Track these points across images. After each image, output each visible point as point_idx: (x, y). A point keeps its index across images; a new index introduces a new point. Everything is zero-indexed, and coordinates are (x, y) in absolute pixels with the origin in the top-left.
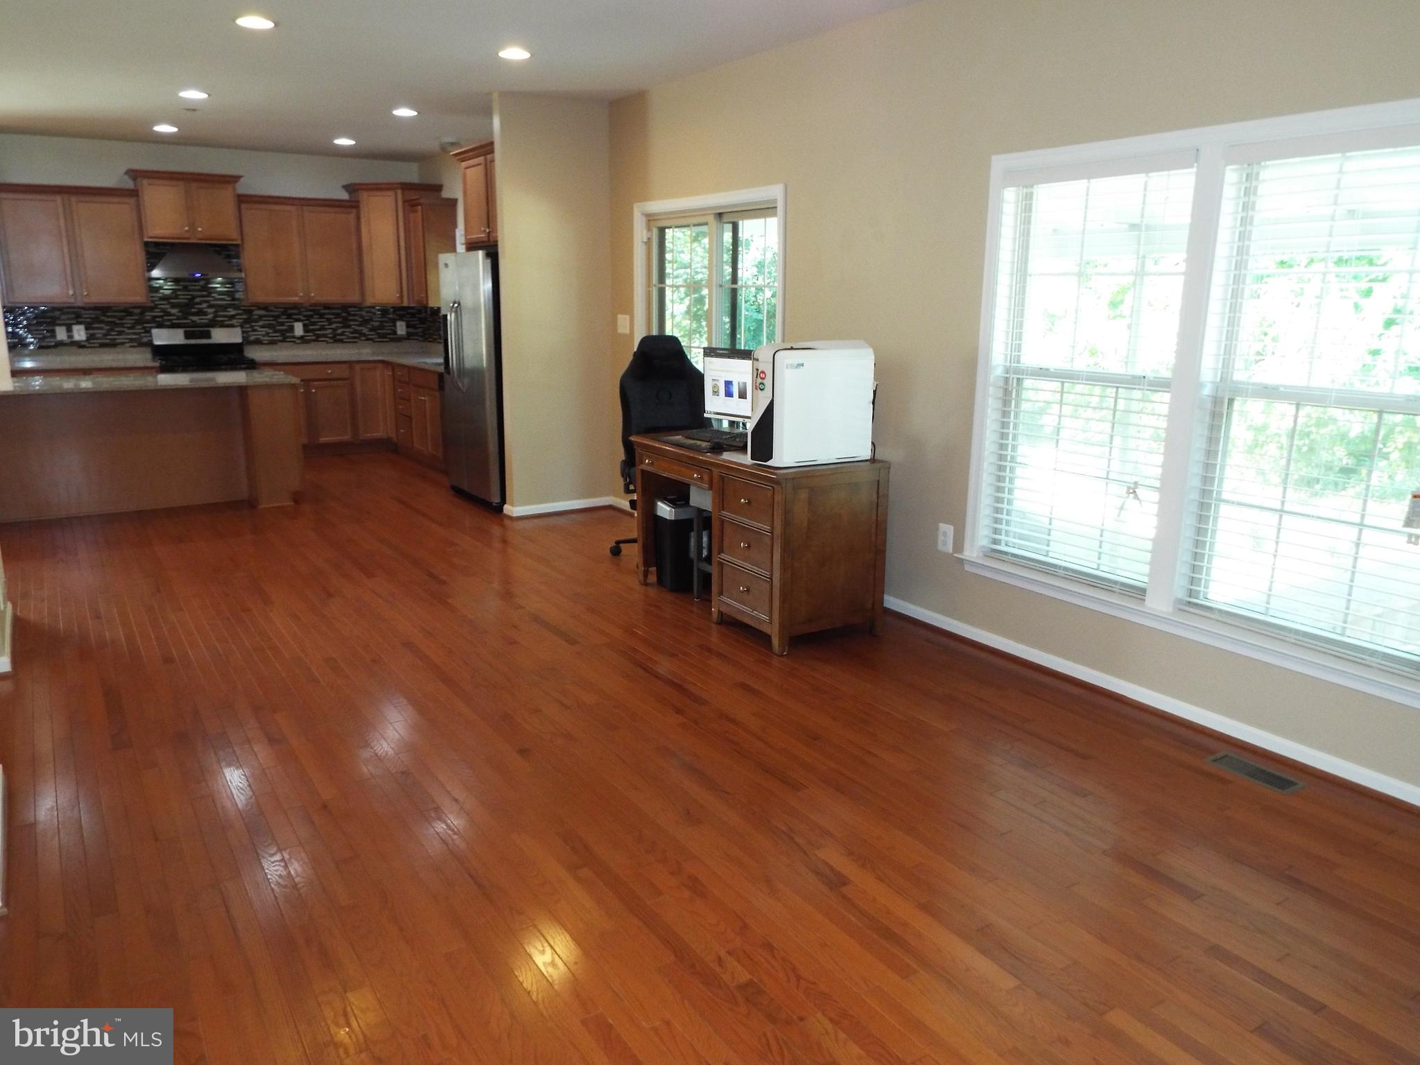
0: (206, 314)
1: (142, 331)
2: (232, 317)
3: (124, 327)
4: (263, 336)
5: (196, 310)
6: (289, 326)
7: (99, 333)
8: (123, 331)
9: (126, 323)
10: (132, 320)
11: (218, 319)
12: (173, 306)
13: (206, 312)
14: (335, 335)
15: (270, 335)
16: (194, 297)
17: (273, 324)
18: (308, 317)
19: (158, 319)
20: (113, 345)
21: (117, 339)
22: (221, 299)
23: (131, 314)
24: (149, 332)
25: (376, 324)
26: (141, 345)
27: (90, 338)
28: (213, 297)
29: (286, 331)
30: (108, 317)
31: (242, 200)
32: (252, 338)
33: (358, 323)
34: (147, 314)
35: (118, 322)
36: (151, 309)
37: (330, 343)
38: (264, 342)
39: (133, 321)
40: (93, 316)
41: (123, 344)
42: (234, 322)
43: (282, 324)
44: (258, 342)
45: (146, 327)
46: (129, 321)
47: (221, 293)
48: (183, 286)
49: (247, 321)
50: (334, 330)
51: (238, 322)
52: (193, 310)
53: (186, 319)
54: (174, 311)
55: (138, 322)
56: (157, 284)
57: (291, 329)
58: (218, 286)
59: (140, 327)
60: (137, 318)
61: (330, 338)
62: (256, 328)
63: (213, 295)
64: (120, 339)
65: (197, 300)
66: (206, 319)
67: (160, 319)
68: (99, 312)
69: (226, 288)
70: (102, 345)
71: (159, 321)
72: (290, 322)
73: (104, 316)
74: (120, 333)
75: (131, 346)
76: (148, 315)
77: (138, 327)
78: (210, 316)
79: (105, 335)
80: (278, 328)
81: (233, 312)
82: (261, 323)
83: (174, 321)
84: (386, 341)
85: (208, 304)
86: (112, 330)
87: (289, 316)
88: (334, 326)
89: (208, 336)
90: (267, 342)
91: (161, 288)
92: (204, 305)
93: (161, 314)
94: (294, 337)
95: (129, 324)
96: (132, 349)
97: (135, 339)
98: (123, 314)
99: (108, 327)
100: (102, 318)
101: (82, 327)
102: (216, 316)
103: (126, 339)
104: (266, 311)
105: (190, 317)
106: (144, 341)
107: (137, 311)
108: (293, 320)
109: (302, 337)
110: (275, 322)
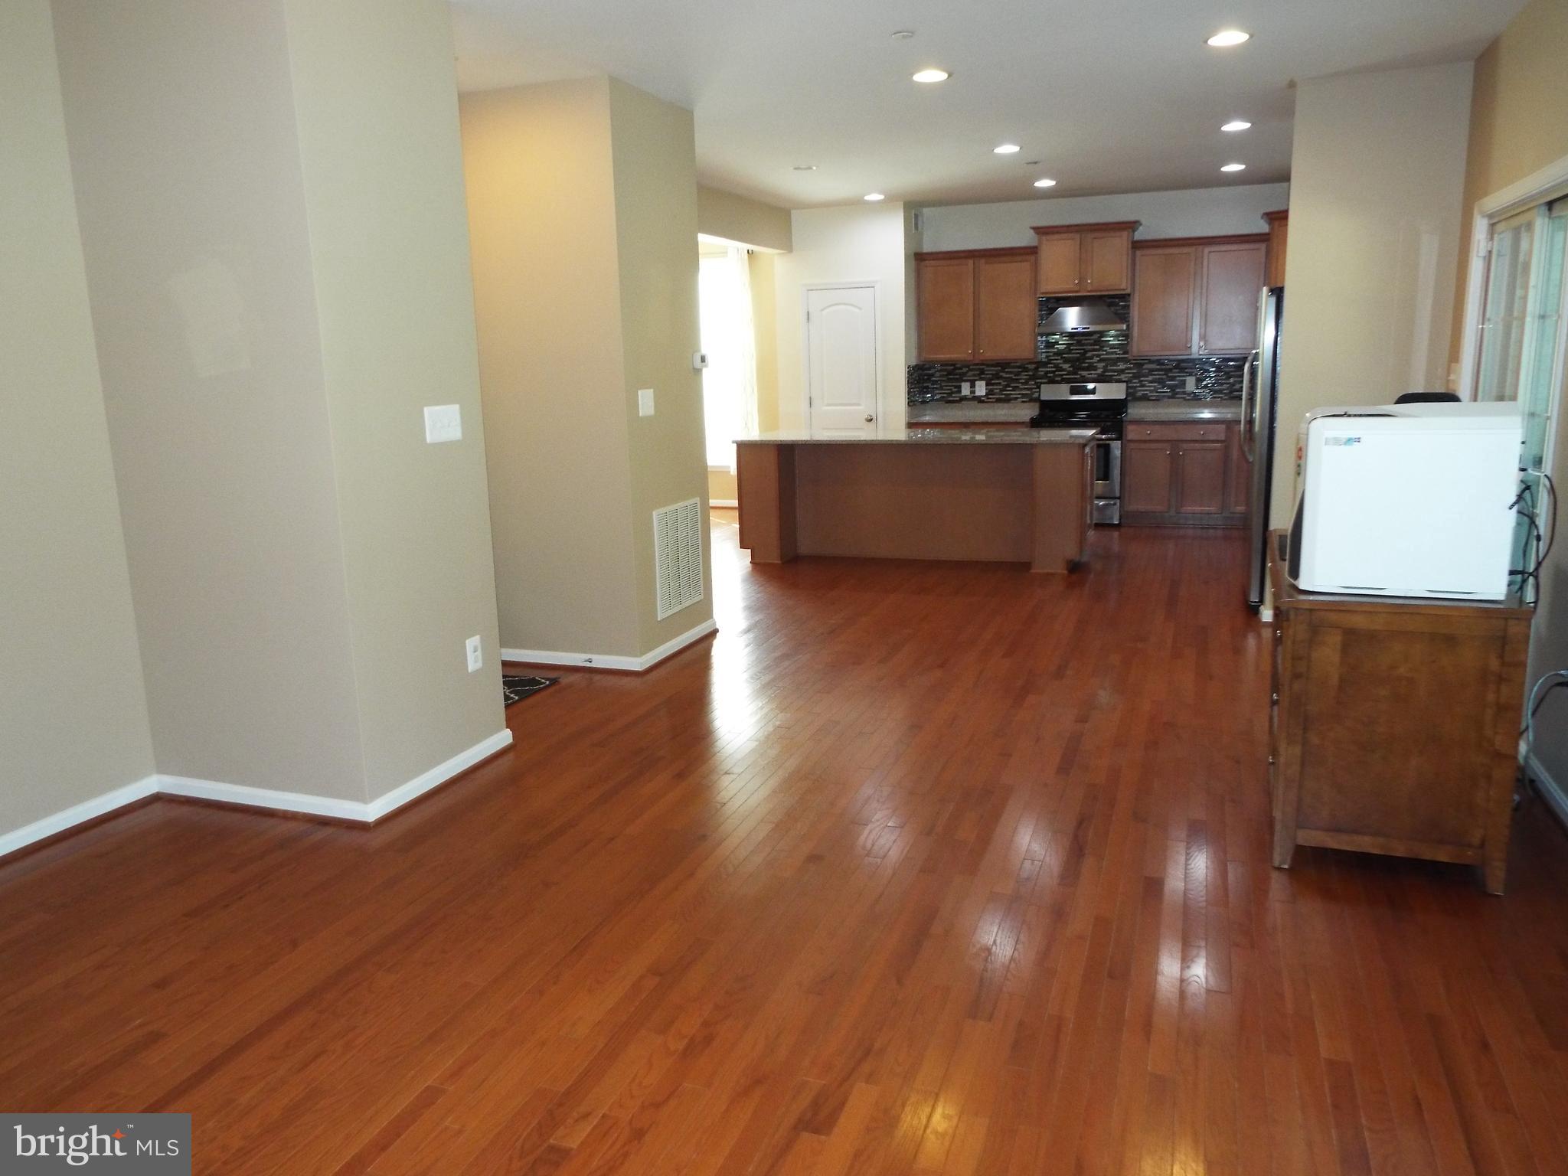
0: (1095, 368)
1: (1034, 386)
2: (1122, 371)
3: (1019, 383)
4: (1151, 391)
5: (1087, 365)
6: (1182, 380)
7: (997, 389)
8: (1018, 387)
9: (1021, 379)
10: (1026, 375)
11: (1107, 374)
12: (1066, 361)
13: (1096, 366)
14: (1231, 392)
15: (1159, 390)
16: (1086, 352)
17: (1162, 379)
18: (1203, 370)
19: (1049, 375)
20: (1007, 400)
21: (1011, 394)
22: (1115, 353)
23: (1026, 370)
24: (1039, 387)
26: (1032, 400)
27: (990, 393)
28: (1106, 351)
29: (1176, 386)
30: (1007, 372)
31: (1137, 245)
32: (1139, 394)
34: (1040, 369)
35: (1015, 377)
36: (1045, 364)
37: (1225, 399)
38: (1152, 398)
39: (1027, 377)
40: (994, 372)
41: (1016, 399)
42: (1123, 377)
43: (1173, 379)
44: (1145, 398)
45: (1038, 382)
46: (1024, 377)
47: (1113, 347)
48: (1077, 340)
49: (1135, 376)
50: (1231, 385)
51: (1126, 377)
52: (1084, 365)
53: (1076, 374)
54: (1066, 366)
55: (1033, 377)
56: (1053, 339)
57: (1183, 384)
58: (1112, 339)
59: (1032, 383)
60: (1031, 373)
61: (1224, 393)
62: (1144, 383)
63: (1105, 349)
64: (1014, 394)
65: (1089, 354)
66: (1095, 374)
67: (1052, 375)
68: (1000, 368)
69: (1119, 340)
70: (999, 400)
71: (1050, 377)
72: (1184, 376)
73: (1004, 372)
74: (1015, 388)
75: (1023, 402)
76: (1042, 371)
77: (1030, 383)
78: (1100, 371)
79: (1001, 390)
80: (1168, 382)
81: (1122, 366)
82: (1150, 378)
83: (1064, 377)
85: (1098, 359)
86: (1008, 386)
87: (1182, 370)
88: (1232, 380)
89: (1095, 392)
90: (1154, 398)
91: (1057, 343)
92: (1096, 359)
93: (1054, 369)
94: (1184, 393)
95: (1024, 379)
96: (1022, 404)
97: (1026, 394)
98: (1020, 370)
99: (1005, 383)
100: (1001, 374)
101: (983, 383)
102: (1104, 372)
103: (1019, 394)
104: (1158, 365)
105: (1079, 373)
106: (1034, 396)
107: (1032, 366)
108: (1186, 375)
109: (1194, 393)
110: (1165, 376)
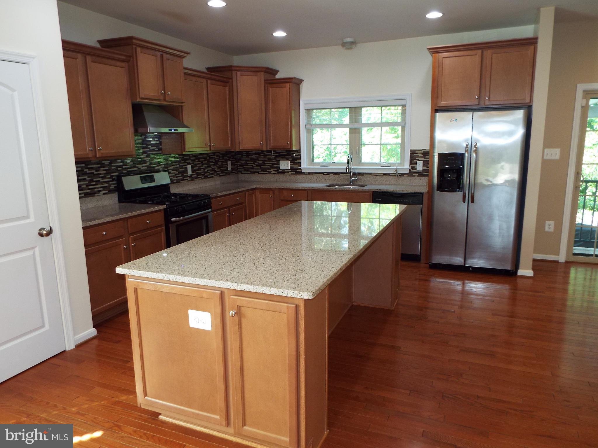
0: (145, 162)
1: (111, 180)
2: (159, 164)
3: (100, 177)
4: (174, 176)
6: (186, 168)
8: (99, 181)
9: (100, 174)
10: (104, 170)
11: (152, 166)
13: (146, 160)
14: (204, 174)
15: (177, 175)
16: (139, 149)
18: (194, 160)
19: (119, 169)
20: (93, 194)
21: (95, 188)
23: (103, 165)
26: (111, 191)
29: (185, 172)
30: (89, 169)
33: (213, 164)
34: (113, 165)
35: (95, 173)
36: (115, 160)
39: (105, 172)
41: (99, 191)
43: (182, 167)
45: (113, 176)
47: (153, 145)
49: (166, 166)
50: (204, 169)
51: (160, 168)
52: (139, 160)
53: (135, 167)
54: (128, 161)
57: (187, 170)
58: (151, 139)
59: (109, 176)
60: (107, 168)
61: (202, 175)
62: (170, 171)
63: (149, 147)
64: (98, 187)
65: (141, 151)
66: (146, 166)
67: (121, 169)
68: (83, 165)
69: (155, 141)
71: (120, 170)
72: (186, 165)
73: (87, 168)
74: (97, 183)
75: (104, 194)
78: (148, 164)
79: (87, 186)
80: (180, 170)
82: (172, 167)
83: (129, 170)
84: (224, 175)
85: (146, 154)
86: (92, 181)
87: (185, 161)
88: (204, 167)
89: (153, 180)
90: (175, 181)
93: (122, 164)
94: (188, 176)
96: (106, 196)
97: (106, 187)
98: (99, 166)
99: (89, 179)
100: (85, 170)
102: (150, 164)
103: (101, 187)
104: (174, 158)
105: (137, 166)
106: (111, 188)
107: (107, 162)
108: (186, 164)
109: (191, 175)
110: (178, 166)
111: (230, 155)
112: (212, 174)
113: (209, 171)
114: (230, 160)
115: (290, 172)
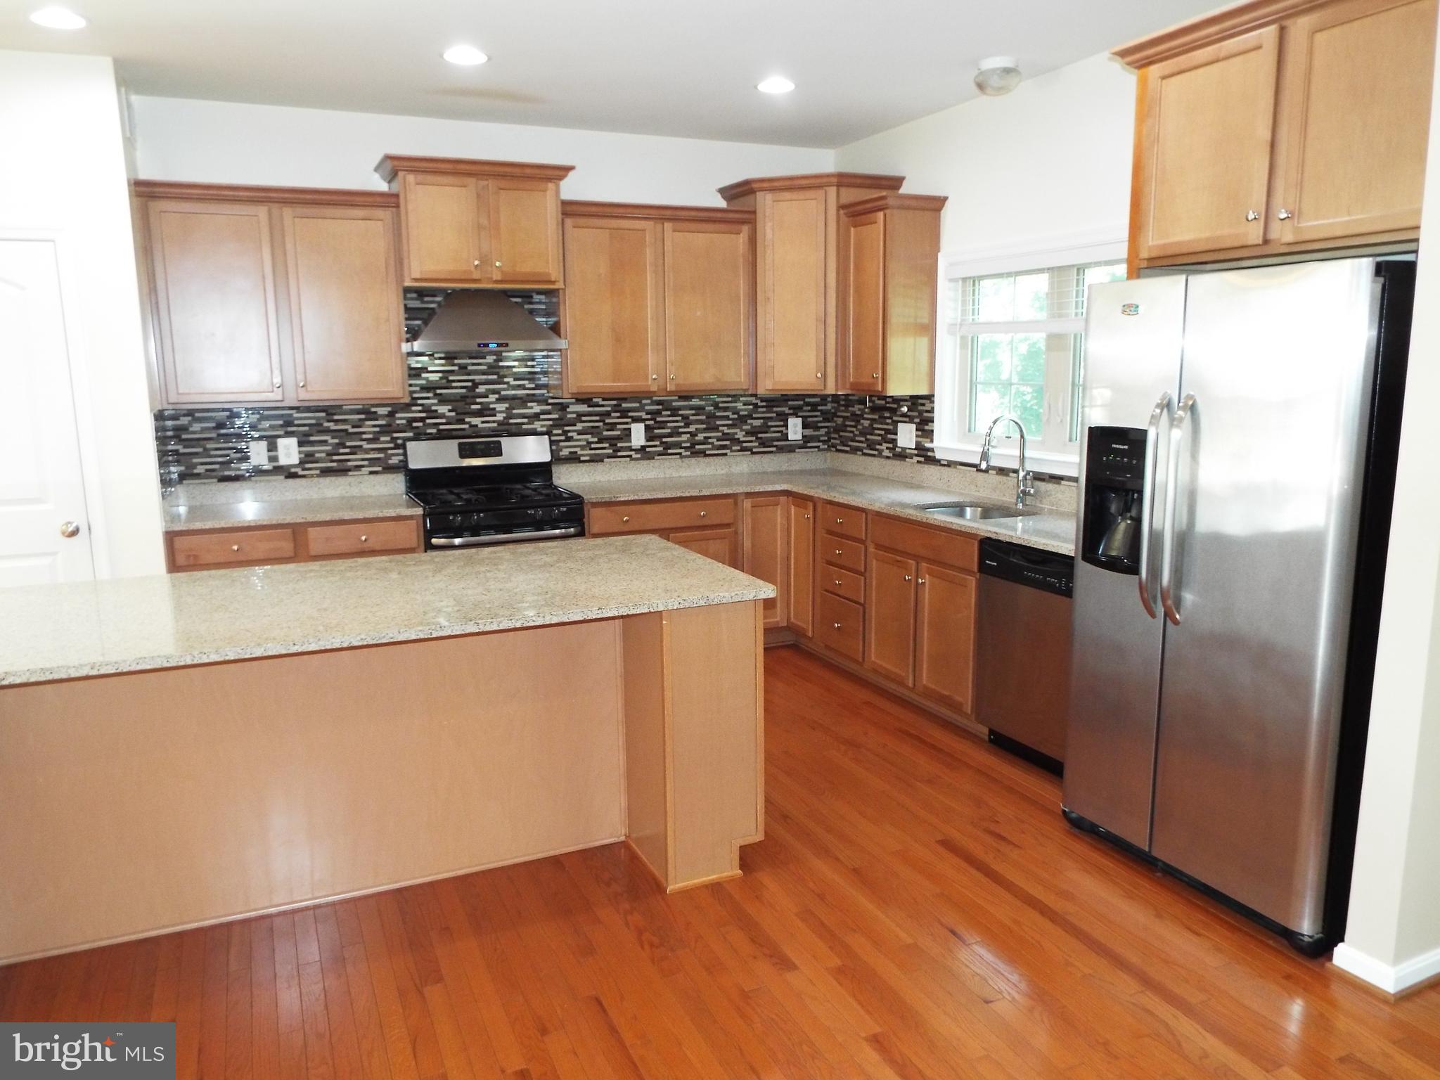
0: (493, 413)
1: (391, 445)
2: (536, 417)
3: (363, 440)
4: (582, 447)
5: (478, 407)
6: (625, 429)
7: (320, 451)
8: (361, 446)
9: (364, 433)
10: (375, 426)
11: (512, 421)
12: (443, 400)
13: (494, 409)
14: (693, 446)
15: (593, 446)
16: (476, 384)
17: (598, 427)
18: (654, 415)
19: (415, 424)
20: (342, 471)
21: (348, 460)
22: (523, 387)
23: (373, 416)
24: (404, 447)
25: (757, 423)
26: (389, 469)
27: (307, 459)
28: (508, 383)
29: (619, 438)
30: (336, 421)
32: (565, 452)
33: (730, 422)
34: (398, 415)
35: (351, 430)
36: (407, 407)
37: (686, 457)
38: (582, 458)
39: (377, 429)
40: (313, 422)
41: (358, 467)
42: (537, 426)
43: (612, 427)
44: (574, 459)
45: (398, 438)
46: (369, 428)
47: (519, 376)
48: (459, 365)
49: (558, 423)
50: (693, 435)
51: (542, 426)
52: (473, 407)
53: (462, 421)
54: (443, 409)
55: (386, 430)
56: (417, 362)
57: (627, 434)
58: (516, 363)
59: (388, 439)
60: (383, 422)
61: (685, 448)
62: (570, 434)
63: (506, 380)
64: (355, 459)
65: (481, 389)
66: (494, 422)
67: (420, 424)
68: (323, 414)
69: (527, 366)
70: (326, 472)
71: (417, 427)
72: (627, 423)
73: (329, 421)
74: (355, 450)
75: (371, 473)
76: (401, 418)
77: (382, 439)
78: (500, 417)
79: (329, 454)
80: (605, 433)
81: (537, 408)
82: (579, 426)
83: (442, 427)
84: (771, 452)
85: (497, 396)
86: (341, 445)
87: (624, 413)
88: (692, 428)
89: (498, 451)
90: (587, 458)
91: (425, 370)
92: (493, 398)
93: (423, 415)
94: (630, 449)
95: (370, 433)
96: (372, 477)
97: (378, 459)
98: (363, 416)
99: (336, 441)
100: (326, 424)
101: (292, 442)
102: (510, 417)
103: (363, 460)
104: (589, 406)
105: (467, 420)
106: (390, 462)
107: (383, 411)
108: (629, 420)
109: (643, 448)
110: (601, 424)
111: (802, 403)
112: (724, 447)
113: (710, 440)
114: (800, 414)
115: (917, 455)
